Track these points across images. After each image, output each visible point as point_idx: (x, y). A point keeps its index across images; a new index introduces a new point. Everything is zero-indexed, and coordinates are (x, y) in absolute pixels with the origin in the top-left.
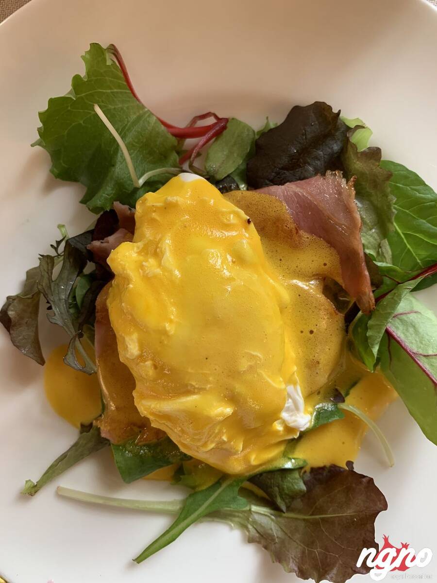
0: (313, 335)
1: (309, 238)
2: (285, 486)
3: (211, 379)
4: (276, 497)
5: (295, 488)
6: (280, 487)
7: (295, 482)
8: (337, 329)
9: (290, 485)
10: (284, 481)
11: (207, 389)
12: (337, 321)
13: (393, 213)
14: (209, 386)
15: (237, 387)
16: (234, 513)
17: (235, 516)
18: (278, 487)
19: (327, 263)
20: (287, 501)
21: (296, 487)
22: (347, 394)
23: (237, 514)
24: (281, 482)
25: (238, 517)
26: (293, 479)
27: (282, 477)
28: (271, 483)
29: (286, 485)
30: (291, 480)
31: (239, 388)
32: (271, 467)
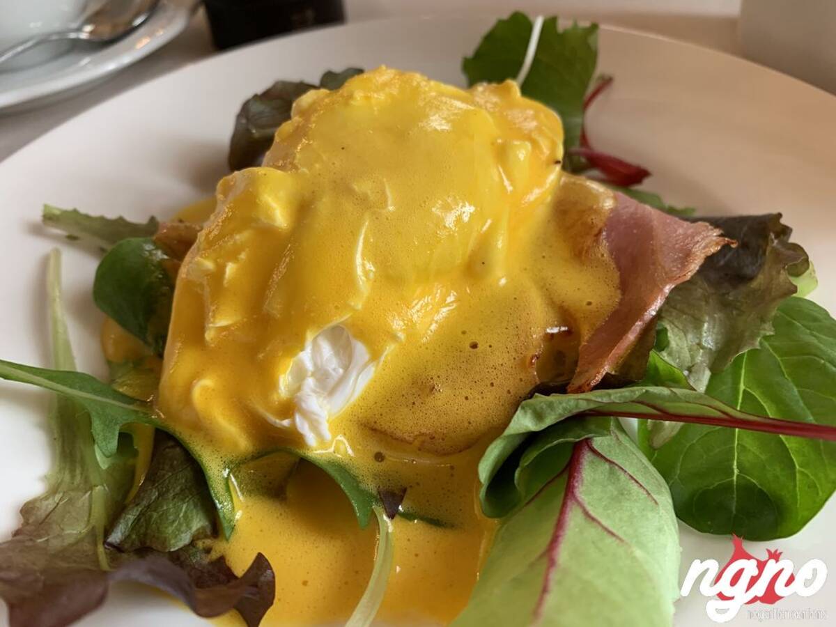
0: (471, 350)
1: (603, 258)
2: (165, 508)
3: (317, 166)
4: (137, 505)
5: (166, 528)
6: (160, 498)
7: (180, 524)
8: (509, 392)
9: (171, 518)
10: (175, 500)
11: (299, 171)
12: (521, 380)
13: (753, 344)
14: (305, 170)
15: (324, 200)
16: (78, 465)
17: (72, 471)
18: (159, 495)
19: (594, 304)
20: (134, 536)
21: (170, 530)
22: (408, 516)
23: (78, 472)
24: (171, 495)
25: (73, 477)
26: (185, 516)
27: (182, 490)
28: (164, 476)
29: (168, 506)
30: (182, 515)
31: (324, 206)
32: (197, 448)
